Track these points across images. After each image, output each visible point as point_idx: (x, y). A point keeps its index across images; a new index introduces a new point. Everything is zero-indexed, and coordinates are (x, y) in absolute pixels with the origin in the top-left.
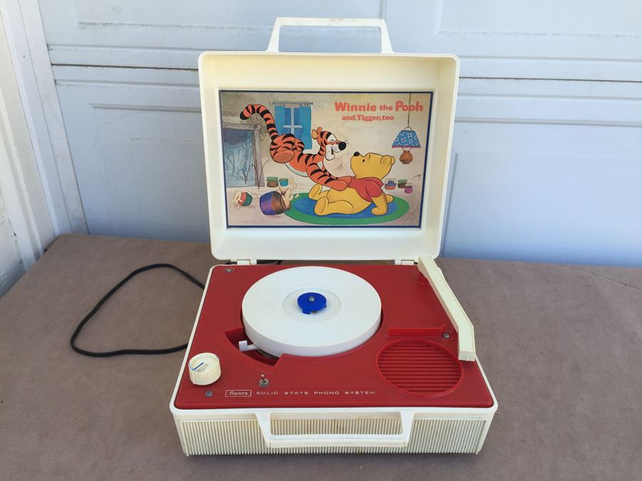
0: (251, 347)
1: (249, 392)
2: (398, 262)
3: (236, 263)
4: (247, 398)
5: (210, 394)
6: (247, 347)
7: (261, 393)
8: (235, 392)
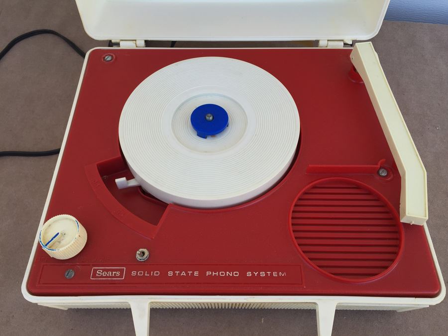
0: (132, 183)
1: (122, 271)
2: (323, 44)
3: (118, 44)
4: (120, 283)
5: (71, 274)
6: (128, 183)
7: (137, 273)
8: (104, 270)
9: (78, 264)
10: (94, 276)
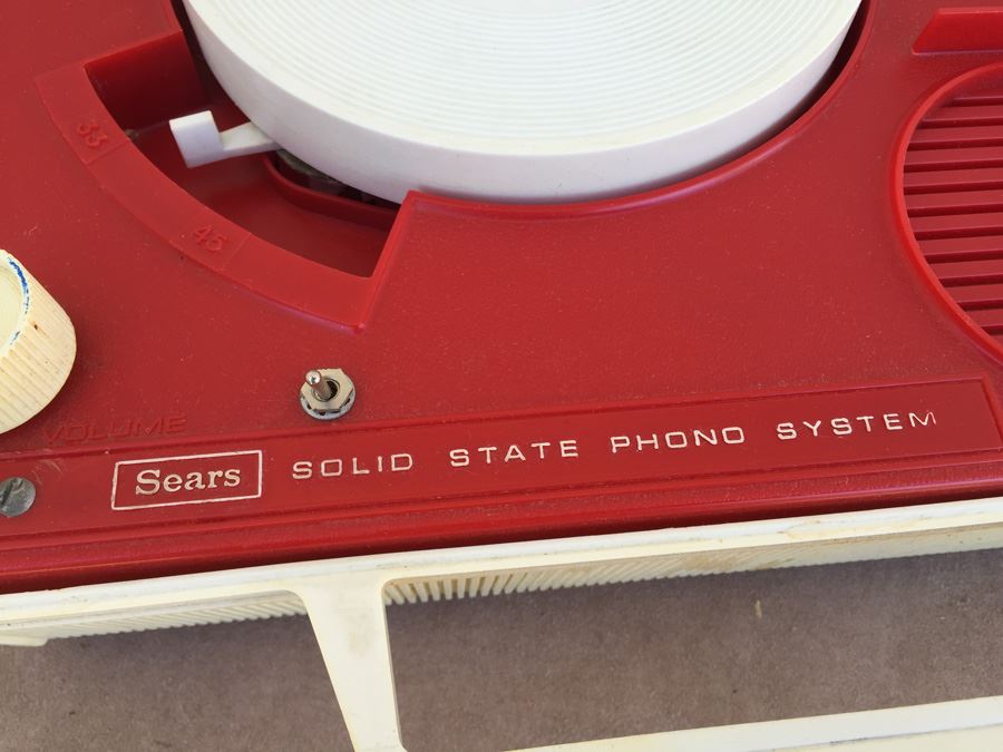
0: (240, 140)
1: (247, 465)
5: (20, 495)
6: (221, 140)
7: (316, 468)
8: (166, 469)
9: (48, 451)
10: (127, 494)
